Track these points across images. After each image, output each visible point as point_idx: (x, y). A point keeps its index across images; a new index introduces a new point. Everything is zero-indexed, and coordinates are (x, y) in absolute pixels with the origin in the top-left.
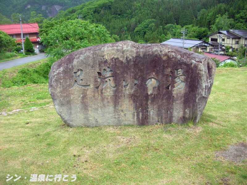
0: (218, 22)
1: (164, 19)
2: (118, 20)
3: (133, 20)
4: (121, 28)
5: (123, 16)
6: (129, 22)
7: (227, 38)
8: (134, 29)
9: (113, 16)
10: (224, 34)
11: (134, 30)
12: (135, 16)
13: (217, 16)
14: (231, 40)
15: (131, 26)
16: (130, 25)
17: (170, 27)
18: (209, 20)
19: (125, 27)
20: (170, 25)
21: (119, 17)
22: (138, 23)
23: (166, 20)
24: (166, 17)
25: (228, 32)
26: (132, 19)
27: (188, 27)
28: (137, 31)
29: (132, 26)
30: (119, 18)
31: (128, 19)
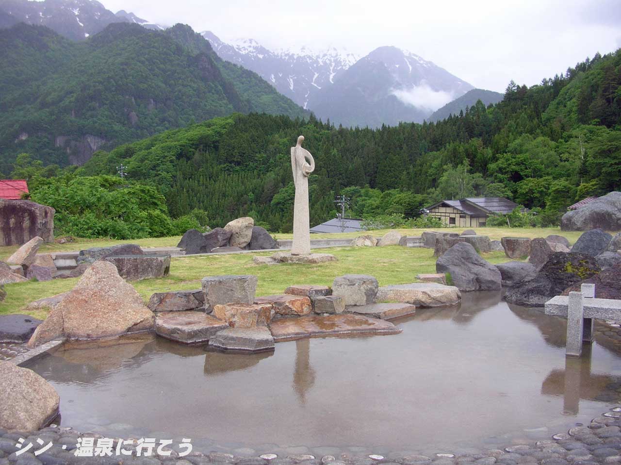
0: (447, 182)
1: (341, 174)
2: (235, 177)
3: (271, 175)
4: (242, 196)
5: (247, 166)
6: (259, 180)
7: (461, 217)
8: (272, 197)
9: (222, 166)
10: (454, 208)
11: (270, 201)
12: (276, 166)
13: (445, 167)
14: (468, 220)
15: (263, 191)
16: (263, 188)
17: (352, 194)
18: (433, 177)
19: (251, 193)
20: (353, 188)
21: (238, 168)
22: (281, 184)
23: (347, 177)
24: (347, 170)
25: (463, 202)
26: (268, 174)
27: (390, 193)
28: (278, 203)
29: (266, 190)
30: (237, 171)
31: (259, 175)
